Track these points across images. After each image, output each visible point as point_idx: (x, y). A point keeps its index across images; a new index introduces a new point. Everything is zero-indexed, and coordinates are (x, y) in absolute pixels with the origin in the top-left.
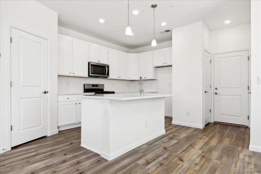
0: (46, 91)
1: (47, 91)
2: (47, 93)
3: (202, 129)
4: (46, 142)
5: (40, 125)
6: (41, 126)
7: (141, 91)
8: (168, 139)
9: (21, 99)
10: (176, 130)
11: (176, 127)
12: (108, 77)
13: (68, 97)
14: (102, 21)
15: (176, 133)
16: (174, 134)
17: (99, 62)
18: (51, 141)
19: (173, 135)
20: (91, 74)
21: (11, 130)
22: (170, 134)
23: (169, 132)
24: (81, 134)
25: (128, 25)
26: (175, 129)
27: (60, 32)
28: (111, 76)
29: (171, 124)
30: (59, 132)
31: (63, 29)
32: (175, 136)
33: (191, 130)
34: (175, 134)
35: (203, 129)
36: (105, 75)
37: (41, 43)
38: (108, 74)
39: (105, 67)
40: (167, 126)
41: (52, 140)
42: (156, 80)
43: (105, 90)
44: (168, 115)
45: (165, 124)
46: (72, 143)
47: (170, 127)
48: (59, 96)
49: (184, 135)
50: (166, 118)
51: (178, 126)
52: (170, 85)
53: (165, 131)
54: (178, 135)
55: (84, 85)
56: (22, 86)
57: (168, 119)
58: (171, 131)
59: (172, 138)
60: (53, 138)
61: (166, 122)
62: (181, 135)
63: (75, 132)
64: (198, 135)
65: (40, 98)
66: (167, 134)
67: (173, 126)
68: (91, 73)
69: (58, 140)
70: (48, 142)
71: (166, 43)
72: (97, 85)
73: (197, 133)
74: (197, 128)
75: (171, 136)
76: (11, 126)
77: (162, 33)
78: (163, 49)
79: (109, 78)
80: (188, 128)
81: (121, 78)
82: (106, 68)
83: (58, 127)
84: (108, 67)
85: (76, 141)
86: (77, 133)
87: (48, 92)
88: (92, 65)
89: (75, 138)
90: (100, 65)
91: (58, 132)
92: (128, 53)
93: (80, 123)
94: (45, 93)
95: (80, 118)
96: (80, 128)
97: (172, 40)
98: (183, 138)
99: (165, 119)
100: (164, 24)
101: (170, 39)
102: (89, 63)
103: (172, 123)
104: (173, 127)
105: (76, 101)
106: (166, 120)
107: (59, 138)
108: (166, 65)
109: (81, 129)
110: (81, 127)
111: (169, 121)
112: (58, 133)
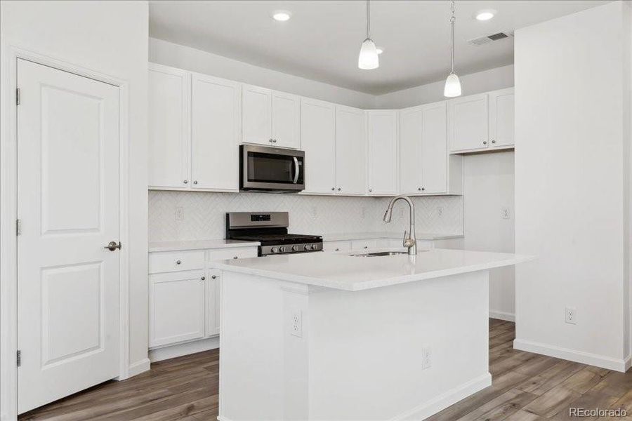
0: (114, 243)
1: (118, 244)
2: (117, 249)
3: (624, 371)
4: (114, 401)
5: (98, 347)
6: (102, 350)
7: (408, 243)
8: (500, 406)
9: (44, 271)
10: (531, 375)
11: (527, 360)
12: (300, 191)
13: (179, 257)
14: (282, 17)
15: (528, 385)
16: (521, 389)
17: (274, 145)
18: (130, 397)
19: (520, 392)
20: (246, 184)
21: (18, 363)
22: (508, 387)
23: (502, 379)
24: (217, 378)
25: (368, 39)
26: (525, 369)
27: (154, 57)
28: (311, 185)
29: (510, 351)
30: (152, 364)
31: (165, 46)
32: (526, 396)
33: (583, 376)
34: (526, 390)
35: (627, 372)
36: (292, 183)
37: (100, 99)
38: (301, 180)
39: (291, 158)
40: (498, 355)
41: (133, 396)
42: (457, 198)
43: (291, 231)
44: (499, 315)
45: (491, 347)
46: (190, 409)
47: (509, 362)
48: (153, 257)
49: (556, 395)
50: (494, 323)
51: (535, 357)
52: (507, 214)
53: (490, 375)
54: (537, 393)
55: (228, 215)
56: (50, 231)
57: (502, 330)
58: (511, 375)
59: (514, 405)
60: (137, 388)
61: (495, 341)
62: (549, 394)
63: (201, 368)
64: (609, 397)
65: (98, 264)
66: (497, 388)
67: (516, 356)
68: (249, 180)
69: (150, 395)
70: (121, 399)
71: (494, 73)
72: (266, 217)
73: (606, 387)
74: (603, 370)
75: (510, 395)
76: (18, 353)
77: (478, 42)
78: (484, 95)
79: (303, 192)
80: (572, 366)
81: (342, 193)
82: (296, 160)
83: (149, 352)
84: (301, 159)
85: (204, 401)
86: (207, 372)
87: (119, 247)
88: (250, 154)
89: (200, 389)
90: (277, 152)
91: (148, 368)
92: (364, 108)
93: (216, 337)
94: (112, 249)
95: (217, 324)
96: (215, 354)
97: (513, 63)
98: (554, 407)
99: (491, 330)
100: (485, 16)
101: (508, 59)
102: (241, 148)
103: (515, 347)
104: (518, 359)
105: (201, 269)
106: (495, 333)
107: (154, 390)
108: (492, 147)
109: (218, 359)
110: (218, 349)
111: (502, 337)
112: (150, 371)
